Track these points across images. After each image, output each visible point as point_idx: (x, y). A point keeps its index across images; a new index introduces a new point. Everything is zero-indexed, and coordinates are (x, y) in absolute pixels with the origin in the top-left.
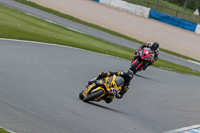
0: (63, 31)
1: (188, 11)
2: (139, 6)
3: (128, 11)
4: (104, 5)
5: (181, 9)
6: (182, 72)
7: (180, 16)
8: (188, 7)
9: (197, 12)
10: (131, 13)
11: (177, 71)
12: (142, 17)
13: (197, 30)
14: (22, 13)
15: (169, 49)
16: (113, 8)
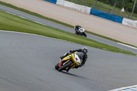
0: (32, 24)
1: (117, 9)
2: (83, 6)
3: (76, 10)
4: (59, 5)
5: (112, 8)
6: (113, 51)
7: (111, 13)
8: (117, 6)
9: (123, 10)
10: (78, 11)
11: (110, 50)
12: (86, 13)
13: (123, 22)
14: (3, 12)
15: (104, 35)
16: (65, 7)
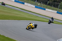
4: (46, 11)
16: (49, 11)
